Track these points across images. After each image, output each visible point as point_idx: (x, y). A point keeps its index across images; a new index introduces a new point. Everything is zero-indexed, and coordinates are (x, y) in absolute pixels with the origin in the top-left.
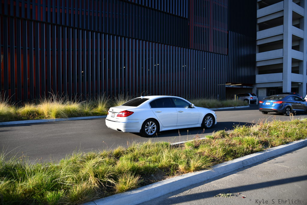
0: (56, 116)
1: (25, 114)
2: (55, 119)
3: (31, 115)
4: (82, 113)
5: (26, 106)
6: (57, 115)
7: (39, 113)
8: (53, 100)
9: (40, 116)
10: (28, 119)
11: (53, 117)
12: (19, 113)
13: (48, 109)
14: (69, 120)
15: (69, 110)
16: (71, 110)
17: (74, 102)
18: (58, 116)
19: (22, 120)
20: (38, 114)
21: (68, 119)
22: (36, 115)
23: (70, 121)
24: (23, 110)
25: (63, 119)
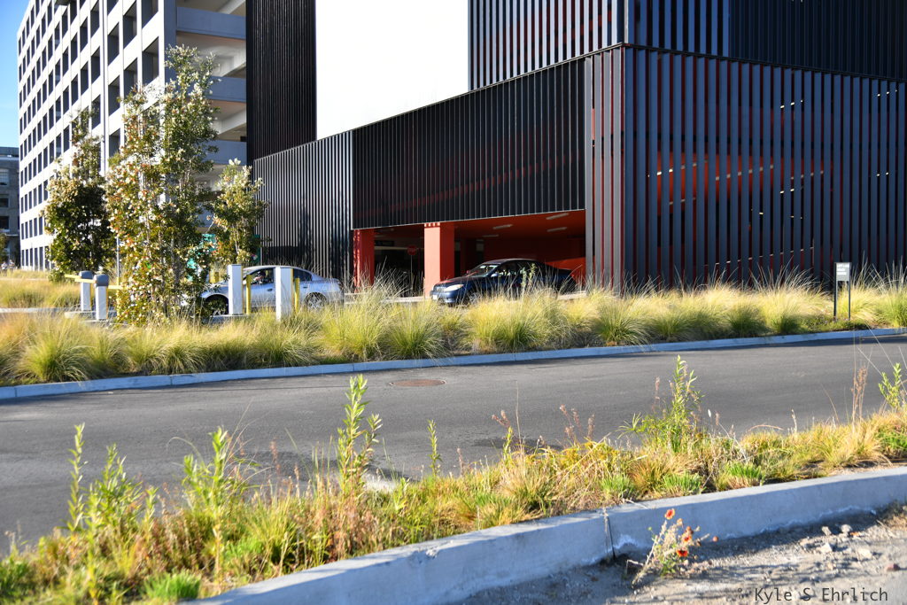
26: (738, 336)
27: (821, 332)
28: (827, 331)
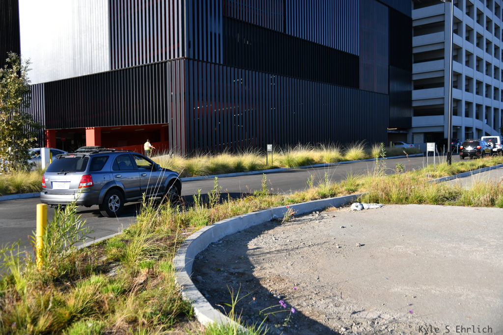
26: (237, 172)
27: (263, 170)
28: (266, 169)
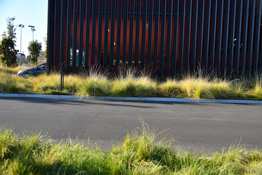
0: (200, 95)
1: (166, 91)
2: (198, 99)
3: (173, 92)
4: (232, 94)
5: (168, 81)
6: (202, 94)
7: (182, 90)
8: (198, 76)
9: (182, 94)
10: (170, 96)
11: (197, 97)
12: (161, 89)
13: (191, 86)
14: (215, 103)
15: (217, 90)
16: (219, 89)
17: (223, 79)
18: (203, 96)
19: (164, 97)
20: (180, 92)
21: (215, 101)
22: (178, 92)
23: (217, 104)
24: (164, 86)
25: (209, 101)
